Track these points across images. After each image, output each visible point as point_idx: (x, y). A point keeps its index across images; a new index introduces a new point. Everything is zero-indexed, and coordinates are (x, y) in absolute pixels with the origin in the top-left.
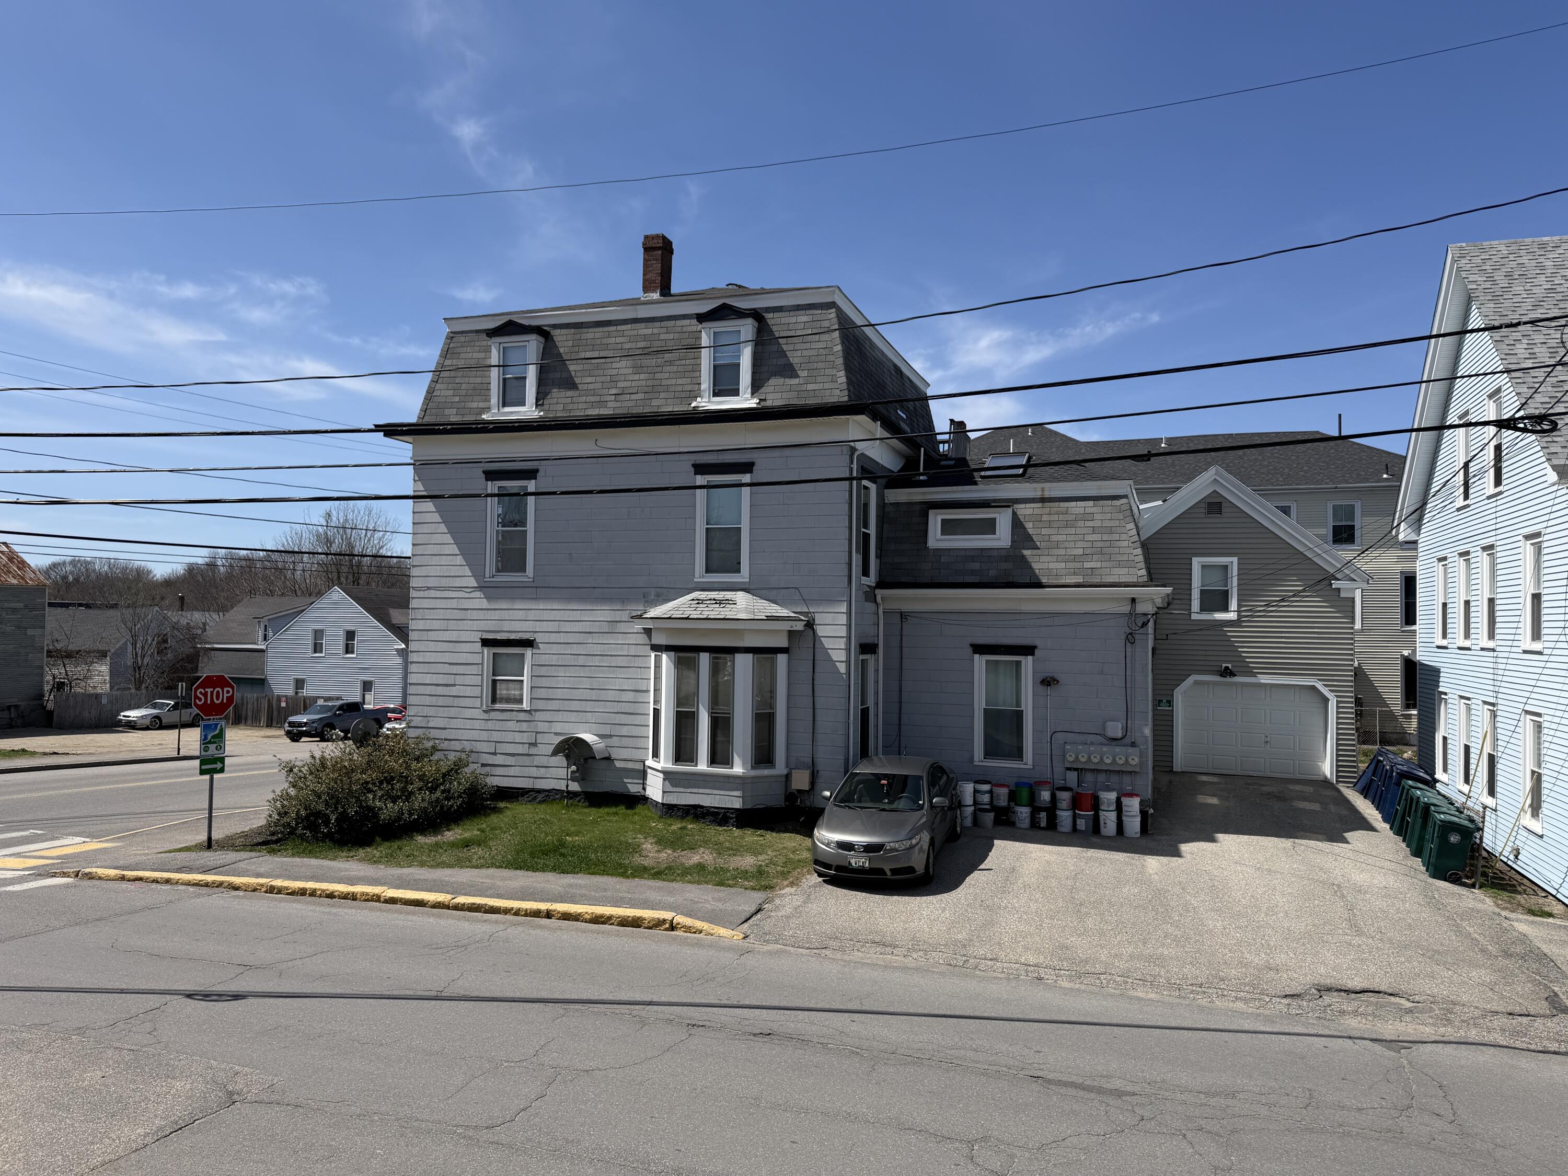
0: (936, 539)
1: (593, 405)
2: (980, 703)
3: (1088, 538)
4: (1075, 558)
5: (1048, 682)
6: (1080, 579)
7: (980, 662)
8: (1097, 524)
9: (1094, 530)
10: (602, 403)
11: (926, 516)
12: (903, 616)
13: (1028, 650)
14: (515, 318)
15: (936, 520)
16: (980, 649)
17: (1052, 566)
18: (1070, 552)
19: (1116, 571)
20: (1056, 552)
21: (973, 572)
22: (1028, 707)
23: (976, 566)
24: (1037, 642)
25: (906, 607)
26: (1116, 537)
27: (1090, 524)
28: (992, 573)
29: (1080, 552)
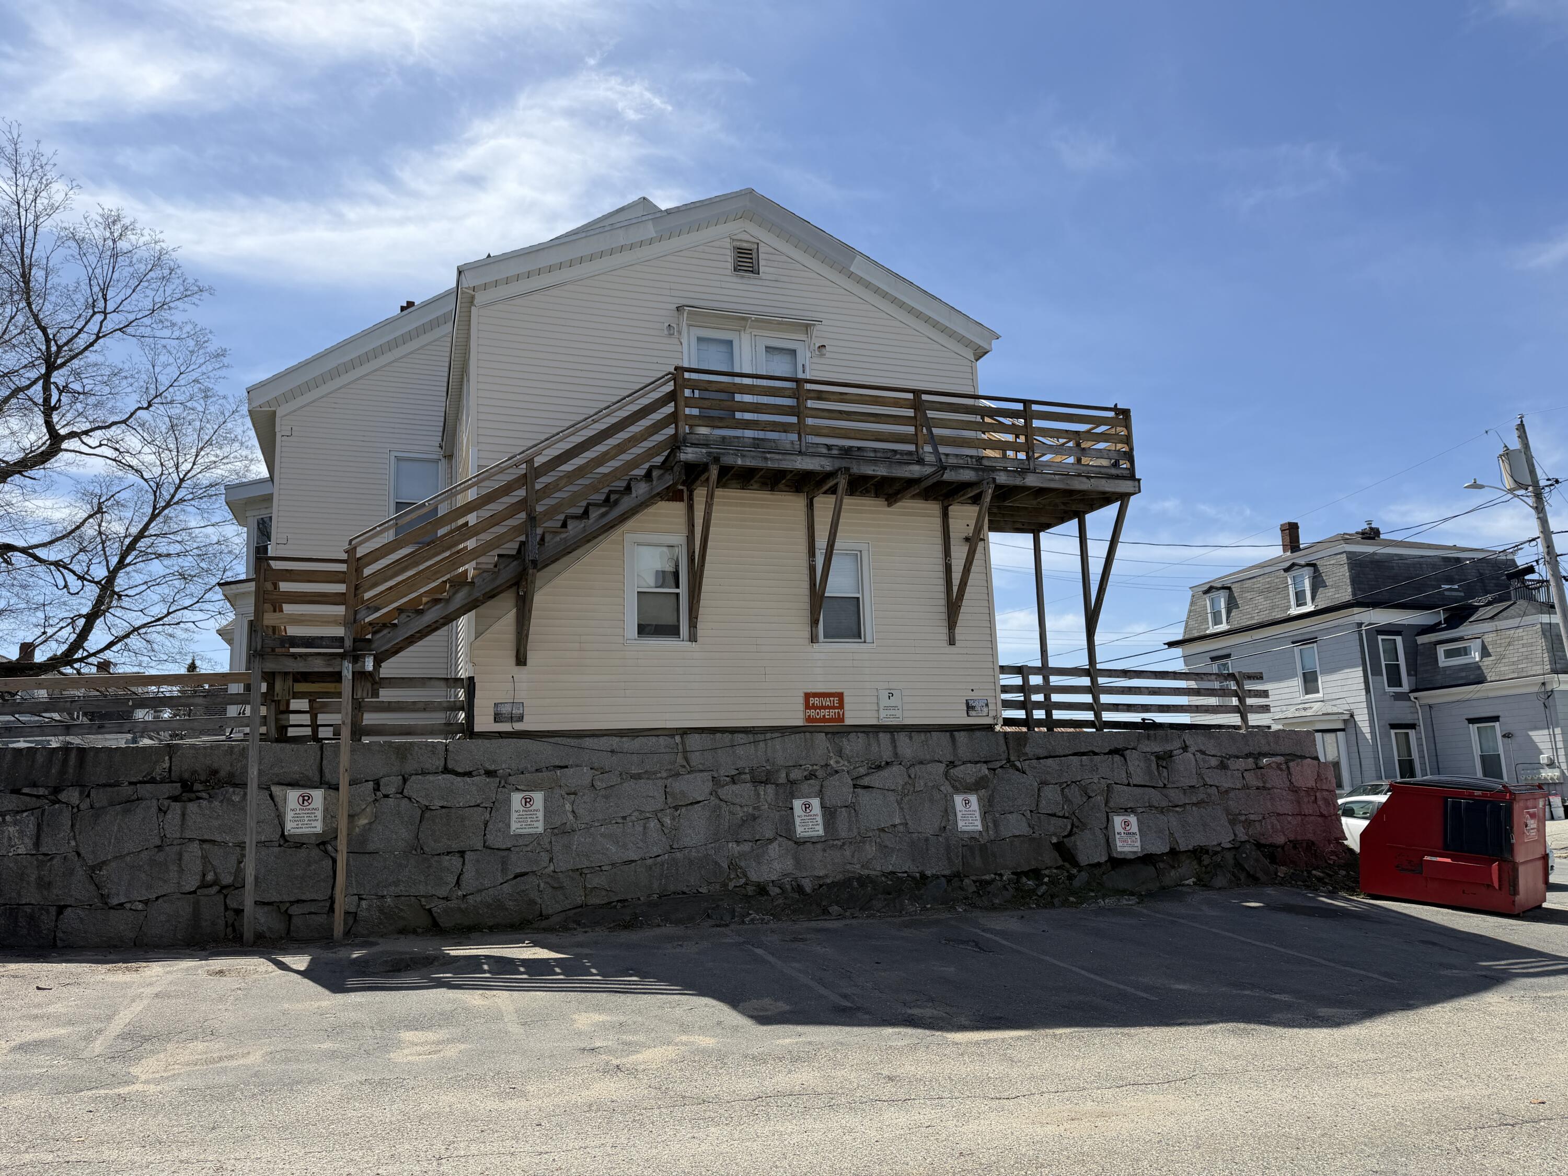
0: (1443, 661)
1: (1249, 619)
2: (1477, 752)
3: (1520, 650)
4: (1513, 663)
5: (1507, 736)
6: (1516, 675)
7: (1473, 728)
8: (1525, 641)
9: (1523, 646)
10: (1252, 618)
11: (1436, 649)
12: (1430, 706)
13: (1496, 719)
14: (1212, 584)
15: (1441, 650)
16: (1471, 721)
17: (1502, 669)
18: (1511, 660)
19: (1534, 668)
20: (1503, 661)
21: (1462, 678)
22: (1501, 752)
23: (1464, 674)
24: (1500, 714)
25: (1431, 702)
26: (1534, 648)
27: (1521, 642)
28: (1472, 677)
29: (1516, 659)
